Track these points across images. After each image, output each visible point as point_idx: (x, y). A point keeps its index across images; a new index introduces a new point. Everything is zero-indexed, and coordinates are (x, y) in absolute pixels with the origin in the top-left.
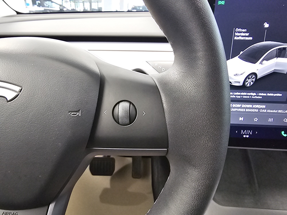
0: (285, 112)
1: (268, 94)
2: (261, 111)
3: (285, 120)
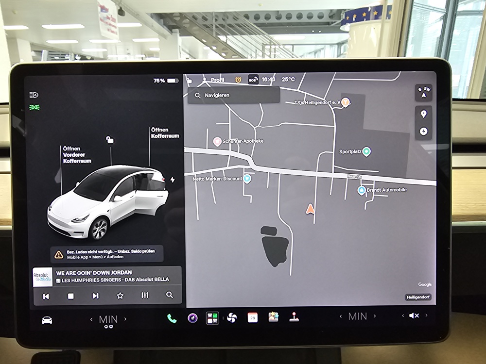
0: (165, 280)
1: (133, 251)
2: (126, 281)
3: (169, 294)
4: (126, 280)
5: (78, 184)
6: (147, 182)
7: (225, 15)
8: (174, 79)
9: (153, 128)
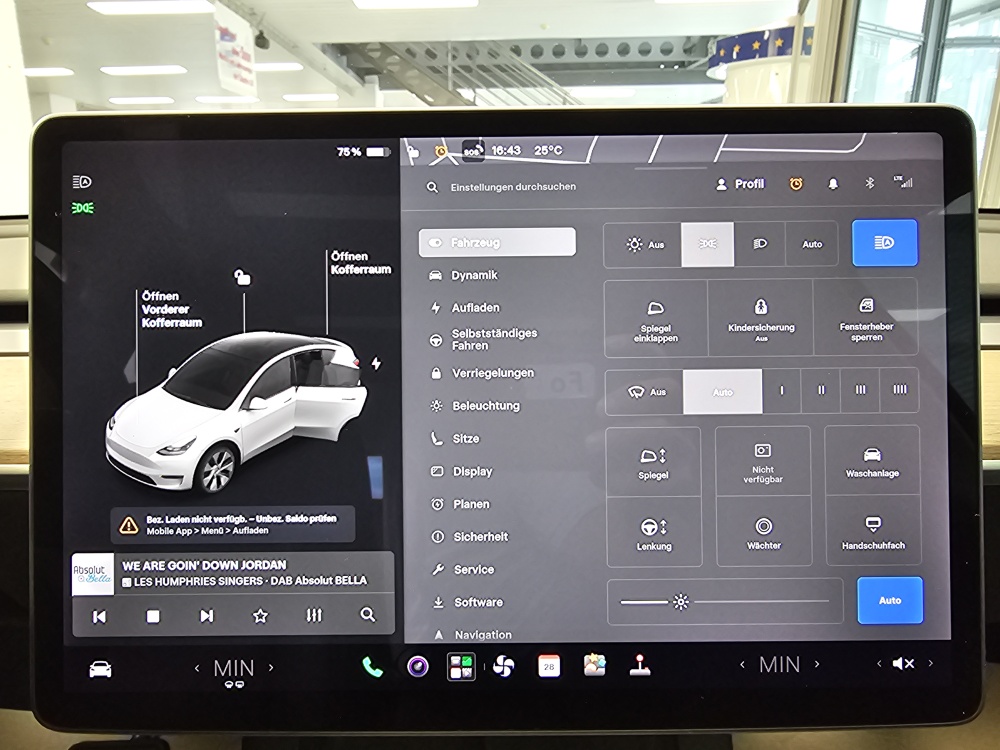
0: (358, 581)
1: (289, 519)
2: (273, 583)
3: (366, 613)
4: (275, 581)
5: (173, 372)
6: (322, 369)
7: (472, 48)
8: (382, 149)
9: (336, 252)
